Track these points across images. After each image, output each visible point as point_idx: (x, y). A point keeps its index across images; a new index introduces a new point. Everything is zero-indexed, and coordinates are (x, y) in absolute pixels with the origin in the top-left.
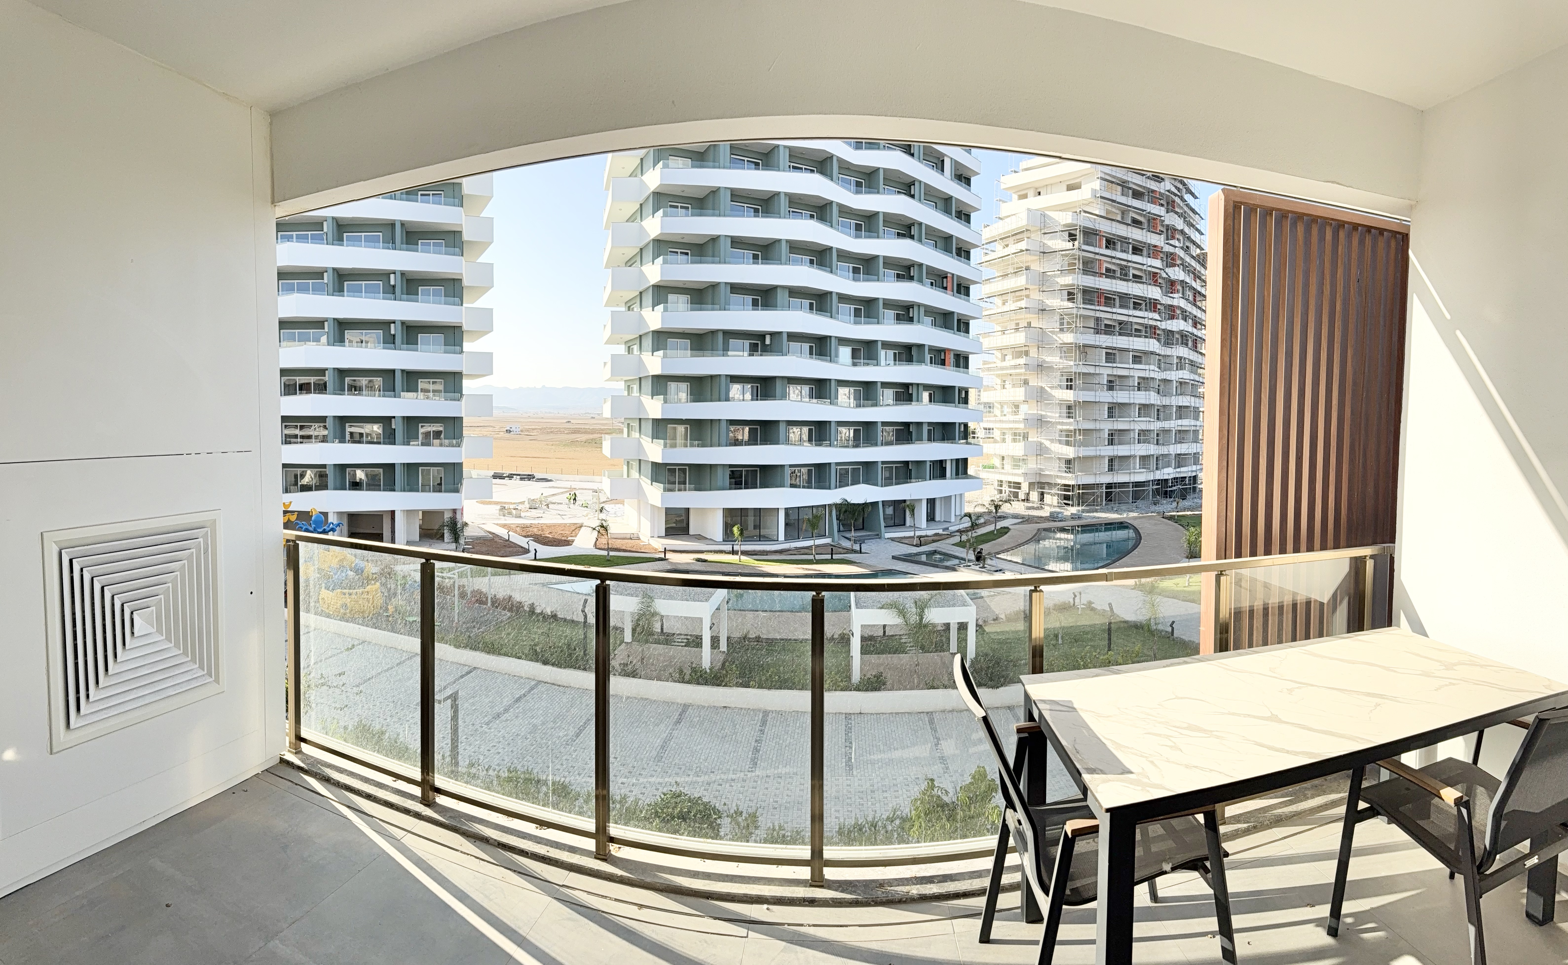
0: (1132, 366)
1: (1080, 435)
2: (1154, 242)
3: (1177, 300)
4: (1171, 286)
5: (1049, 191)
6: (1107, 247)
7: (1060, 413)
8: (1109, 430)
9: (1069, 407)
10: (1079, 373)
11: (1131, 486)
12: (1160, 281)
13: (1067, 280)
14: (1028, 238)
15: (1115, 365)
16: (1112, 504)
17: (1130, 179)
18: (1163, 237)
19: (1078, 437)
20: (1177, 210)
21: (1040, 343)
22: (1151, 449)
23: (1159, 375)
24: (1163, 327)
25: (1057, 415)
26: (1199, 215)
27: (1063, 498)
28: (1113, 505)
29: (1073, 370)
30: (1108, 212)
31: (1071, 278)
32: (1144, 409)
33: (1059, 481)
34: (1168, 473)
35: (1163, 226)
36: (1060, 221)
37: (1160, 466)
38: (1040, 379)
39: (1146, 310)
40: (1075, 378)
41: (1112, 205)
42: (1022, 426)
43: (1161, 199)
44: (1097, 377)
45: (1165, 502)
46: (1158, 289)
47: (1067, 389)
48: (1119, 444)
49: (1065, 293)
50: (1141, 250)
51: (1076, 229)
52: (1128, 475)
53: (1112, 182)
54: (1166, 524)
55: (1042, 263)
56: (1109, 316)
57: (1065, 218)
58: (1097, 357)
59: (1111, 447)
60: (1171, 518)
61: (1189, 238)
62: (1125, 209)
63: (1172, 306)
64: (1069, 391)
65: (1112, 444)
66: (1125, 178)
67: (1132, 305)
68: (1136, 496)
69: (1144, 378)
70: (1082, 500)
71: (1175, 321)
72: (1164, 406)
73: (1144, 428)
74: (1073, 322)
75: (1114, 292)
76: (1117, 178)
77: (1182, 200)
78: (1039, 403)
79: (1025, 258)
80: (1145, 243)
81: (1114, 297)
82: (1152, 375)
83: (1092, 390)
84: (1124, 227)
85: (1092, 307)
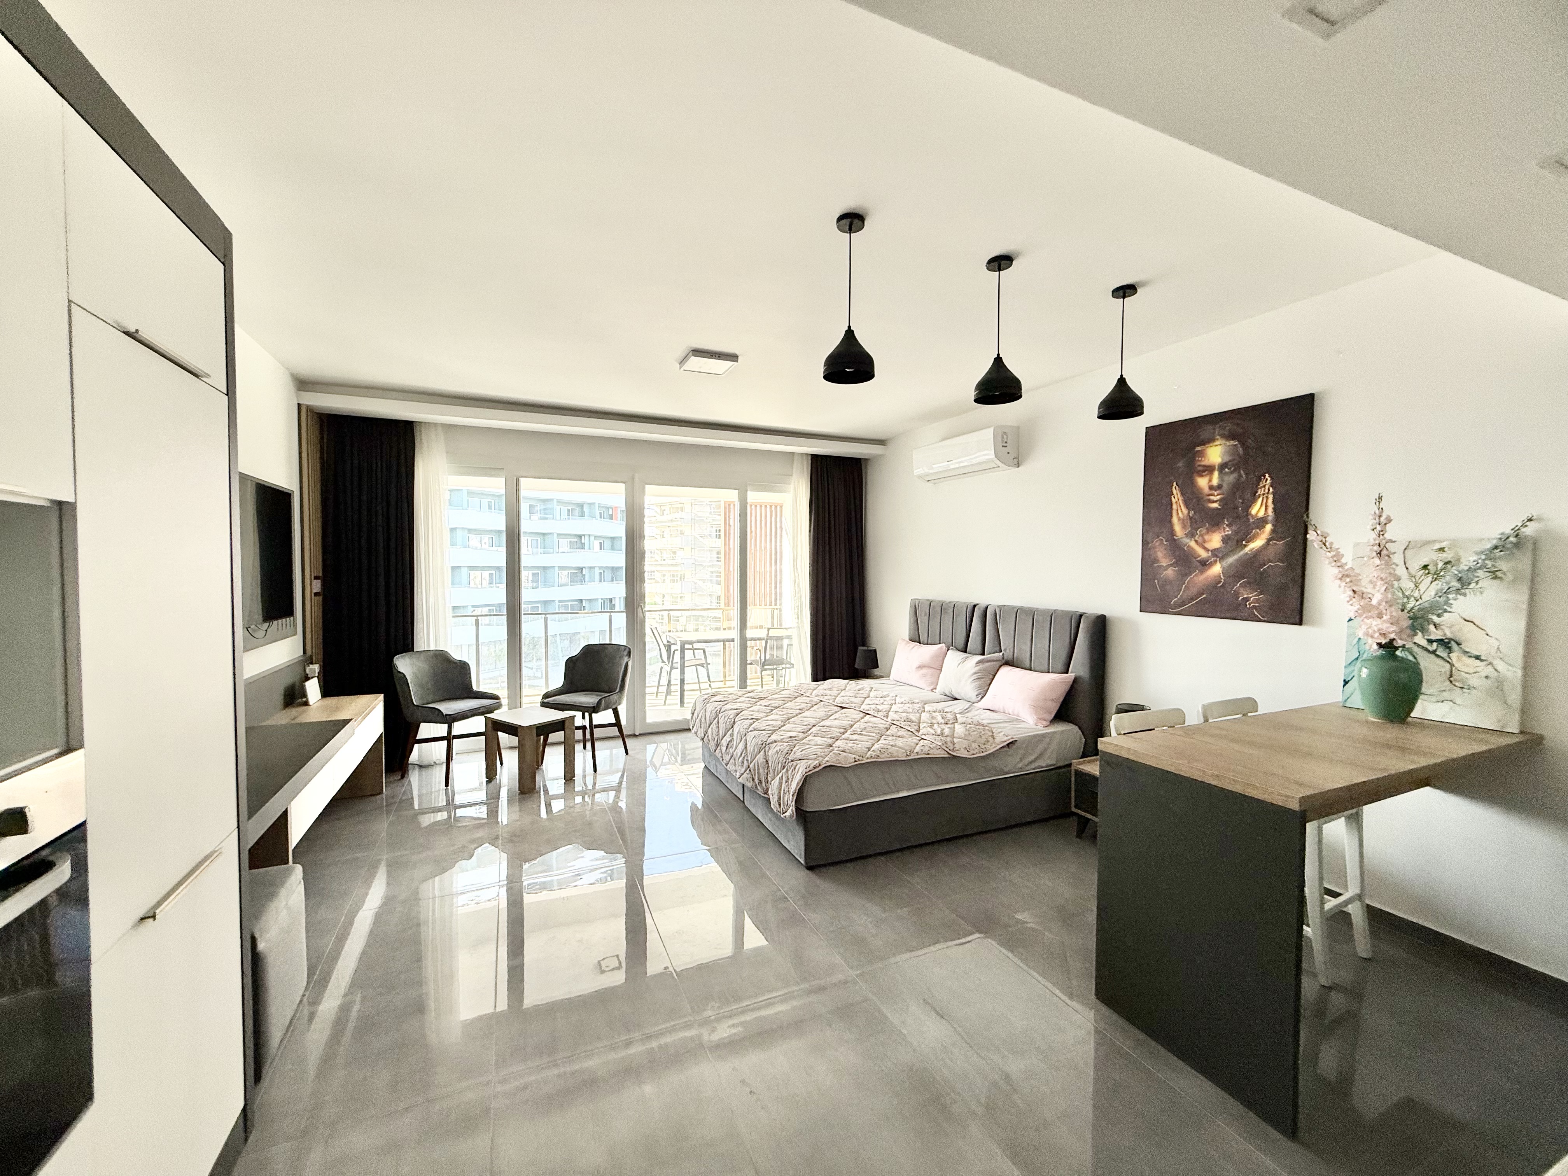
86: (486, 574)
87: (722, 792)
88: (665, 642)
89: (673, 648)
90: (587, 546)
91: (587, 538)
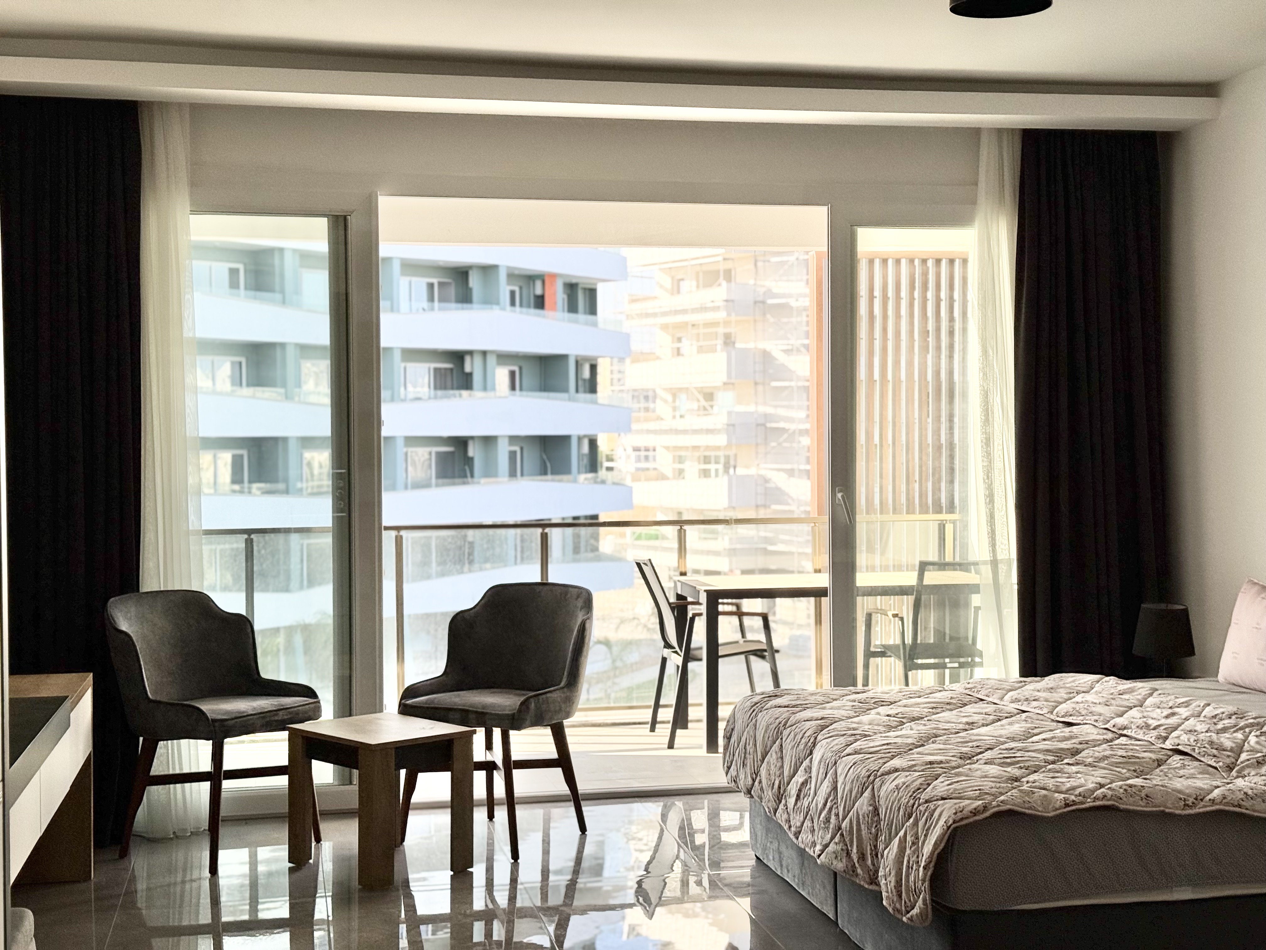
86: (226, 457)
87: (789, 905)
88: (672, 599)
89: (691, 610)
90: (477, 379)
91: (478, 360)
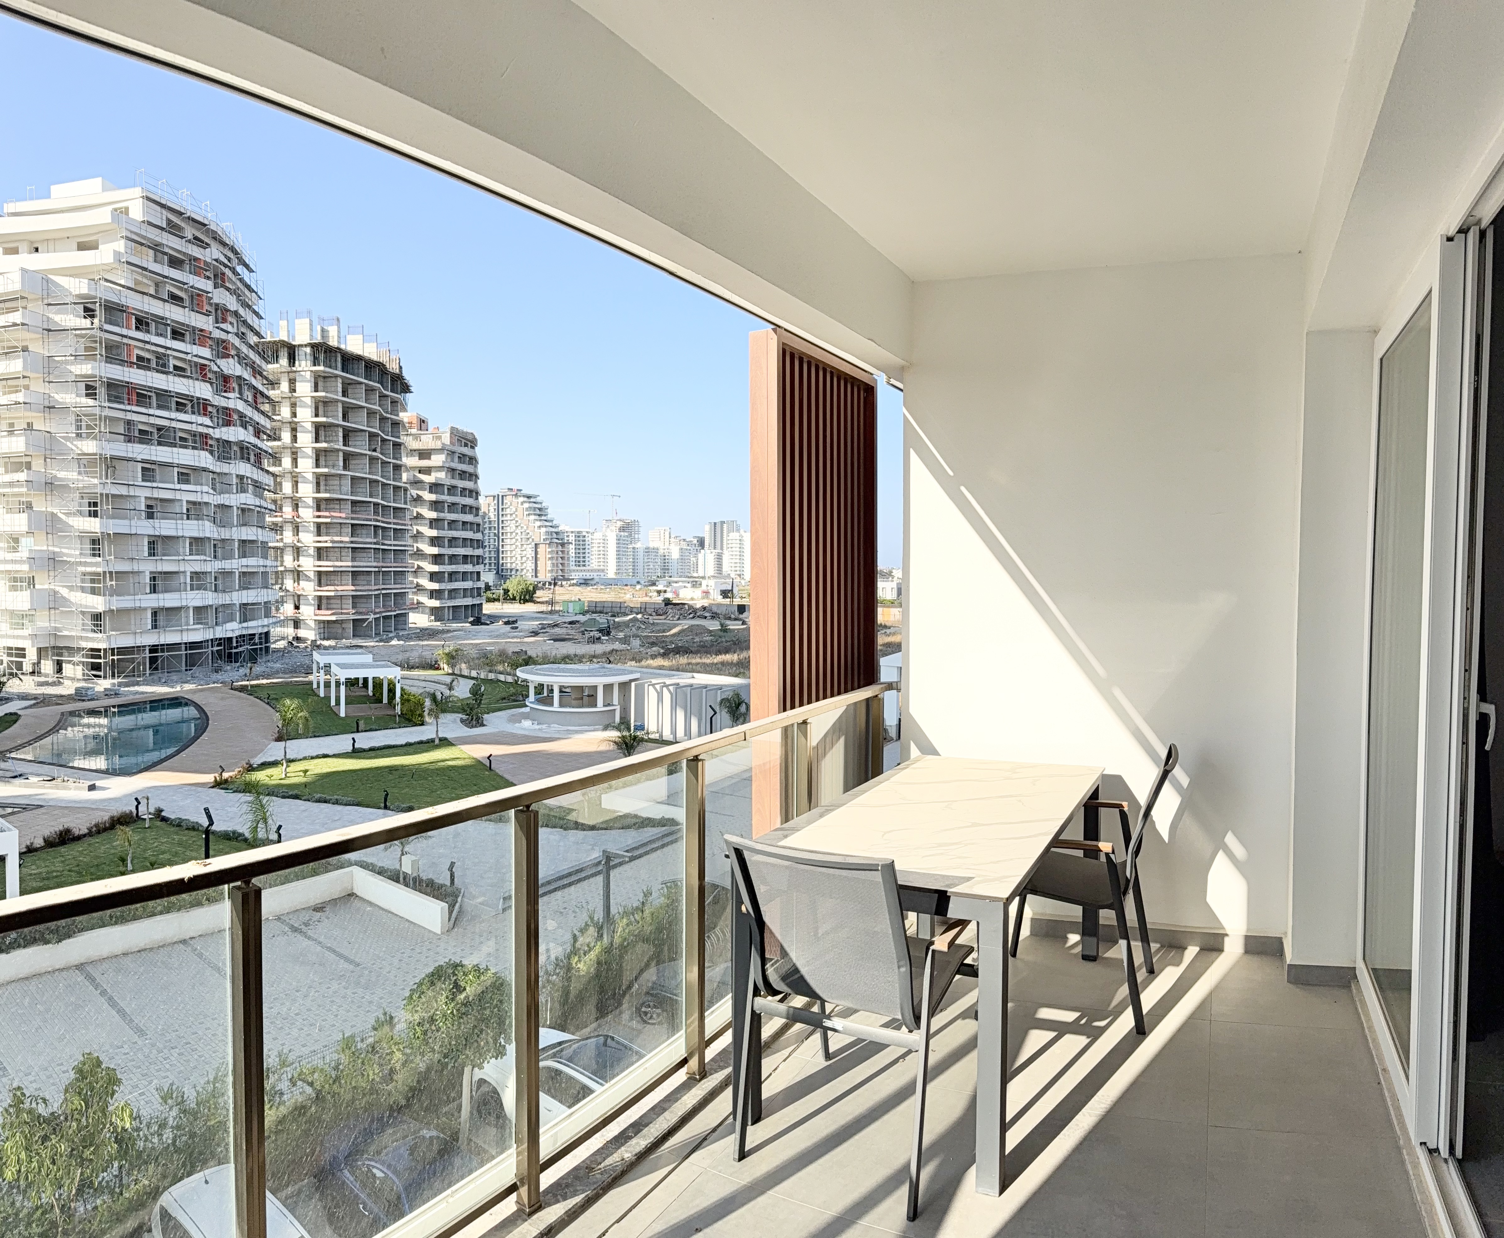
0: (178, 486)
1: (111, 580)
2: (199, 325)
3: (233, 401)
4: (224, 382)
5: (51, 247)
6: (137, 328)
7: (81, 549)
8: (151, 573)
9: (94, 542)
10: (107, 495)
11: (183, 648)
12: (209, 375)
13: (86, 368)
14: (25, 308)
15: (155, 485)
16: (158, 674)
17: (165, 242)
18: (211, 319)
19: (109, 583)
20: (227, 284)
21: (48, 452)
22: (209, 598)
23: (215, 499)
24: (217, 436)
25: (78, 552)
26: (256, 293)
27: (90, 667)
28: (160, 675)
29: (99, 490)
30: (137, 282)
31: (89, 366)
32: (197, 543)
33: (84, 644)
34: (232, 629)
35: (211, 304)
36: (72, 290)
37: (220, 620)
38: (49, 503)
39: (193, 413)
40: (101, 501)
41: (142, 274)
42: (25, 567)
43: (206, 270)
44: (132, 500)
45: (229, 668)
46: (208, 385)
47: (90, 516)
48: (166, 591)
49: (83, 385)
50: (183, 335)
51: (95, 303)
52: (179, 634)
53: (142, 244)
54: (239, 697)
55: (46, 344)
56: (144, 419)
57: (80, 287)
58: (130, 474)
59: (154, 596)
60: (242, 689)
61: (245, 322)
62: (160, 281)
63: (227, 408)
64: (92, 519)
65: (155, 592)
66: (158, 239)
67: (174, 406)
68: (192, 662)
69: (194, 503)
70: (116, 669)
71: (232, 428)
72: (223, 540)
73: (198, 570)
74: (96, 425)
75: (149, 387)
76: (149, 239)
77: (234, 273)
78: (50, 536)
79: (21, 337)
80: (188, 326)
81: (149, 394)
82: (206, 499)
83: (125, 518)
84: (160, 303)
85: (121, 406)
